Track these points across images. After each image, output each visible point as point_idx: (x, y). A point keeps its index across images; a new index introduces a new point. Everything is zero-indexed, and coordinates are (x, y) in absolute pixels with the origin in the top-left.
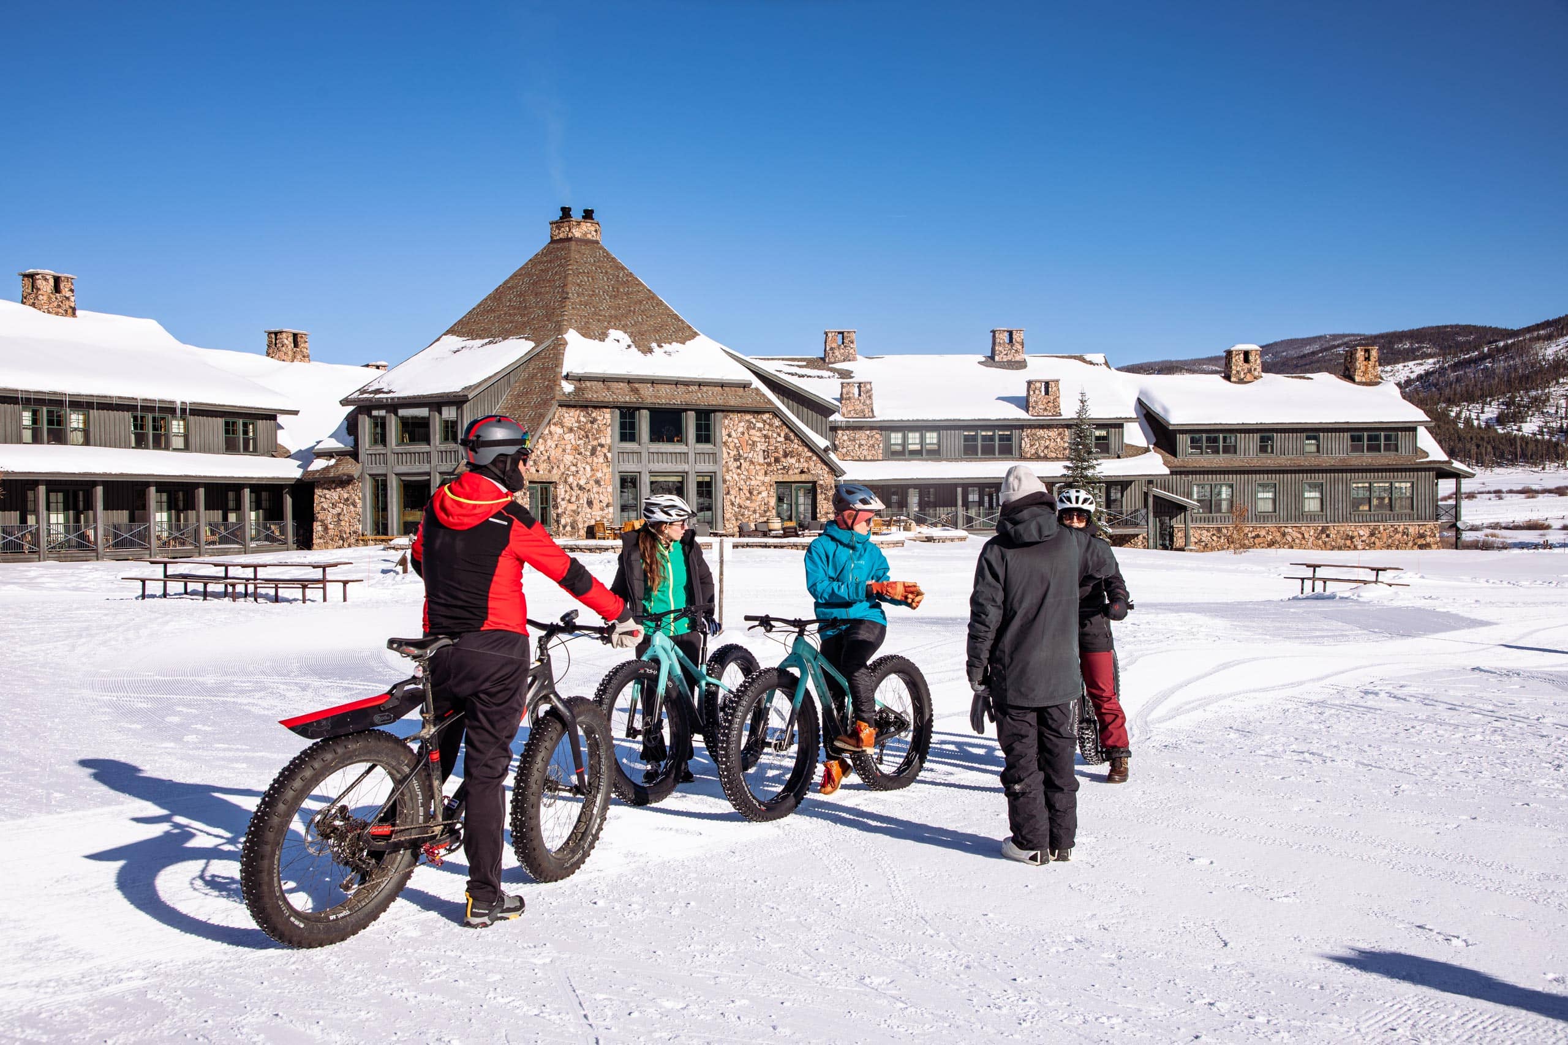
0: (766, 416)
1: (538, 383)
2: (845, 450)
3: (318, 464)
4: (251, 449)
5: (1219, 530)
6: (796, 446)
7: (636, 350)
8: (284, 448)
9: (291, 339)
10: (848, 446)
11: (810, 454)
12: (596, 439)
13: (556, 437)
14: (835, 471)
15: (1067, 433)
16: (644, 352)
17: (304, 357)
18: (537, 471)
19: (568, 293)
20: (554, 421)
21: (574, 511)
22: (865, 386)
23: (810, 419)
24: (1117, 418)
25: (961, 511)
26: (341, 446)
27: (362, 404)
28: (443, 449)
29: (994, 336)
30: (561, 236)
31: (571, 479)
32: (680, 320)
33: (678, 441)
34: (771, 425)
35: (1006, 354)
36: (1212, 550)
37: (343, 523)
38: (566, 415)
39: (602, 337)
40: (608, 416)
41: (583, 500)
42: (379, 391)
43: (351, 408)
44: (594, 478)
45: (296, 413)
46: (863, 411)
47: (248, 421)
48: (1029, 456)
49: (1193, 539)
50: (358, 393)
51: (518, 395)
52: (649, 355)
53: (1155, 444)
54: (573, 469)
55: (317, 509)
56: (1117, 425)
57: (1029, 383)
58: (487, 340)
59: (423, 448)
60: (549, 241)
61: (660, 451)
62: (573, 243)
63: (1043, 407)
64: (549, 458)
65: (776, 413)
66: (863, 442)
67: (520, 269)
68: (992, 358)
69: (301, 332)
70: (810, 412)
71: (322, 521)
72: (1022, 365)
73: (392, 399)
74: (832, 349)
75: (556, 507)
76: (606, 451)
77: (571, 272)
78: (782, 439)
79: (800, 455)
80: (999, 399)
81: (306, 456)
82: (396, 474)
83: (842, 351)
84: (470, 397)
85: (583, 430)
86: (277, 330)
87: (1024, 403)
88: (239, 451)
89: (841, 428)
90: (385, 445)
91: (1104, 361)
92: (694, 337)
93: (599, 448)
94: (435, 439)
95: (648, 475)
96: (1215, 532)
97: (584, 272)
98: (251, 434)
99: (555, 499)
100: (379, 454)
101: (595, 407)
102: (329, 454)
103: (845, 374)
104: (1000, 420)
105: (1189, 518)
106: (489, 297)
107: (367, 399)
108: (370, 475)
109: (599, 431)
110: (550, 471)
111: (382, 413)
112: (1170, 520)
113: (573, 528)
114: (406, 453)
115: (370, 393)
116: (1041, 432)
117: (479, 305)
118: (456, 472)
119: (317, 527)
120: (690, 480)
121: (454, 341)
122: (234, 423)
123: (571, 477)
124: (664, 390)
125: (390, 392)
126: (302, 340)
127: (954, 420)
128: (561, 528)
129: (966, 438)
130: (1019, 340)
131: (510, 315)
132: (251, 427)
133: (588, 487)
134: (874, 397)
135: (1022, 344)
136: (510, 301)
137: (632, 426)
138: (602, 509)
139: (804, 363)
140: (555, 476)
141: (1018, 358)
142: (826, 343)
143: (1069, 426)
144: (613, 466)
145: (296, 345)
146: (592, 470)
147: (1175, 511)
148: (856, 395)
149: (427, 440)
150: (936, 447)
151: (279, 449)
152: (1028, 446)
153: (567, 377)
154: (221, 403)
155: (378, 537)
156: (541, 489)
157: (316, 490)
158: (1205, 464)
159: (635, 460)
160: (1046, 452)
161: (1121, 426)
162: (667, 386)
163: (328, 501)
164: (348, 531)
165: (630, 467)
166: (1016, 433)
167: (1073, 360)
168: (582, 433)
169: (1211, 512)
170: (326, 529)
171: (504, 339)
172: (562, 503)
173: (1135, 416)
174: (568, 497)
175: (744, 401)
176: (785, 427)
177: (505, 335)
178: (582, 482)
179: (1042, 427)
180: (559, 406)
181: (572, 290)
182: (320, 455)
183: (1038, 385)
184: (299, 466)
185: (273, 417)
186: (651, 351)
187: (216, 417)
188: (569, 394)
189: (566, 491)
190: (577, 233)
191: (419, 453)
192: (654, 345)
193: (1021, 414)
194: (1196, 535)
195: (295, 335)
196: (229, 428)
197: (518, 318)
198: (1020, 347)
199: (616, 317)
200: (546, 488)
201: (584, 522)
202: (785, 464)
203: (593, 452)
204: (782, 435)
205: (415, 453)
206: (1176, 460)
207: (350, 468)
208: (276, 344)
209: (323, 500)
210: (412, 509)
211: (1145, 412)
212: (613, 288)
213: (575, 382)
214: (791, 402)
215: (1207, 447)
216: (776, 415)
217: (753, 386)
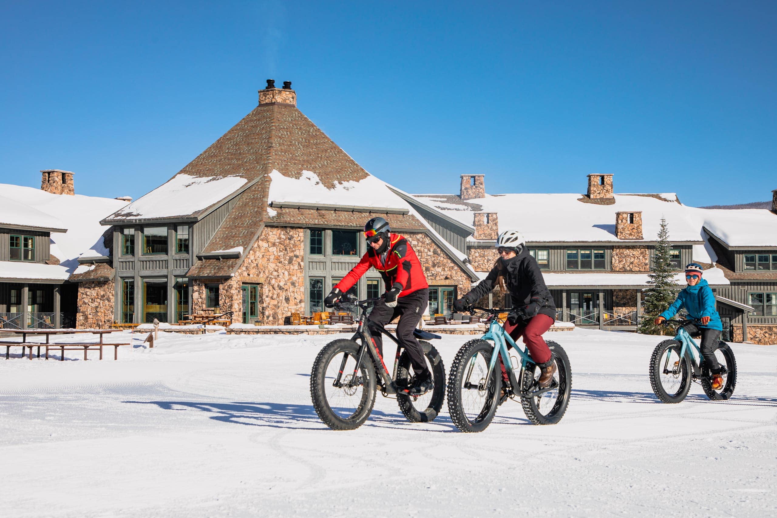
0: (419, 236)
1: (249, 210)
2: (477, 264)
3: (82, 269)
4: (30, 258)
5: (770, 329)
6: (442, 259)
7: (323, 186)
8: (55, 257)
9: (60, 177)
10: (479, 261)
11: (452, 265)
12: (293, 251)
13: (263, 250)
14: (471, 278)
15: (647, 252)
16: (329, 188)
17: (70, 190)
18: (249, 275)
19: (272, 143)
20: (262, 237)
21: (275, 306)
22: (492, 216)
23: (452, 239)
24: (687, 241)
25: (565, 311)
26: (100, 255)
27: (116, 224)
28: (178, 258)
29: (590, 180)
30: (267, 101)
31: (273, 282)
32: (355, 164)
33: (353, 254)
34: (423, 243)
35: (599, 193)
36: (764, 344)
37: (99, 314)
38: (271, 233)
39: (298, 176)
40: (301, 234)
41: (282, 298)
42: (129, 214)
43: (108, 227)
44: (291, 281)
45: (65, 231)
46: (490, 235)
47: (28, 237)
48: (618, 269)
49: (749, 336)
50: (113, 216)
51: (234, 218)
52: (332, 190)
53: (717, 262)
54: (275, 273)
55: (79, 303)
56: (688, 247)
57: (618, 214)
58: (211, 178)
59: (163, 257)
60: (258, 104)
61: (340, 261)
62: (276, 106)
63: (628, 232)
64: (257, 265)
65: (427, 234)
66: (490, 258)
67: (237, 125)
68: (588, 196)
69: (68, 172)
70: (452, 233)
71: (83, 312)
72: (611, 201)
73: (140, 220)
74: (466, 189)
75: (262, 302)
76: (300, 261)
77: (274, 128)
78: (431, 253)
79: (444, 265)
80: (595, 226)
81: (72, 265)
82: (141, 277)
83: (474, 190)
84: (199, 219)
85: (283, 245)
86: (50, 170)
87: (614, 230)
88: (20, 259)
89: (474, 247)
90: (133, 255)
91: (675, 198)
92: (366, 177)
93: (295, 259)
94: (172, 251)
95: (331, 279)
96: (767, 330)
97: (284, 128)
98: (30, 247)
99: (261, 297)
100: (129, 262)
101: (292, 228)
102: (90, 262)
103: (476, 208)
104: (595, 242)
105: (745, 319)
106: (213, 146)
107: (120, 220)
108: (121, 277)
109: (295, 245)
110: (258, 275)
111: (132, 231)
112: (730, 321)
113: (274, 318)
114: (149, 261)
115: (123, 216)
116: (627, 252)
117: (205, 152)
118: (187, 275)
119: (80, 317)
120: (362, 283)
121: (186, 178)
122: (17, 238)
123: (274, 280)
124: (344, 215)
125: (138, 215)
126: (69, 178)
127: (560, 242)
128: (265, 318)
129: (569, 256)
130: (609, 182)
131: (229, 159)
132: (30, 241)
133: (286, 287)
134: (499, 224)
135: (612, 186)
136: (228, 149)
137: (320, 242)
138: (296, 304)
139: (445, 199)
140: (261, 279)
141: (608, 196)
142: (461, 184)
143: (649, 247)
144: (305, 272)
145: (64, 181)
146: (289, 275)
147: (734, 313)
148: (486, 223)
149: (165, 251)
150: (546, 262)
151: (50, 259)
152: (617, 262)
153: (271, 205)
154: (8, 223)
155: (126, 324)
156: (251, 289)
157: (79, 289)
158: (758, 278)
159: (322, 268)
160: (631, 266)
161: (690, 247)
162: (345, 213)
163: (89, 297)
164: (103, 320)
165: (318, 273)
166: (608, 252)
167: (651, 198)
168: (282, 247)
169: (763, 315)
170: (86, 318)
171: (224, 177)
172: (267, 299)
173: (702, 240)
174: (271, 295)
175: (403, 224)
176: (433, 244)
177: (225, 173)
178: (282, 284)
179: (628, 247)
180: (266, 226)
181: (275, 141)
182: (83, 262)
183: (625, 215)
184: (67, 271)
185: (47, 234)
186: (333, 186)
187: (4, 233)
188: (273, 217)
189: (269, 291)
190: (279, 99)
191: (159, 261)
192: (336, 182)
193: (612, 238)
194: (751, 332)
195: (63, 174)
196: (14, 242)
197: (234, 161)
198: (610, 188)
199: (308, 161)
200: (255, 288)
201: (283, 313)
202: (433, 272)
203: (290, 261)
204: (432, 250)
205: (156, 261)
206: (734, 274)
207: (106, 272)
208: (49, 181)
209: (85, 296)
210: (153, 303)
211: (708, 237)
212: (305, 140)
213: (278, 209)
214: (438, 226)
215: (760, 265)
216: (427, 235)
217: (410, 214)
